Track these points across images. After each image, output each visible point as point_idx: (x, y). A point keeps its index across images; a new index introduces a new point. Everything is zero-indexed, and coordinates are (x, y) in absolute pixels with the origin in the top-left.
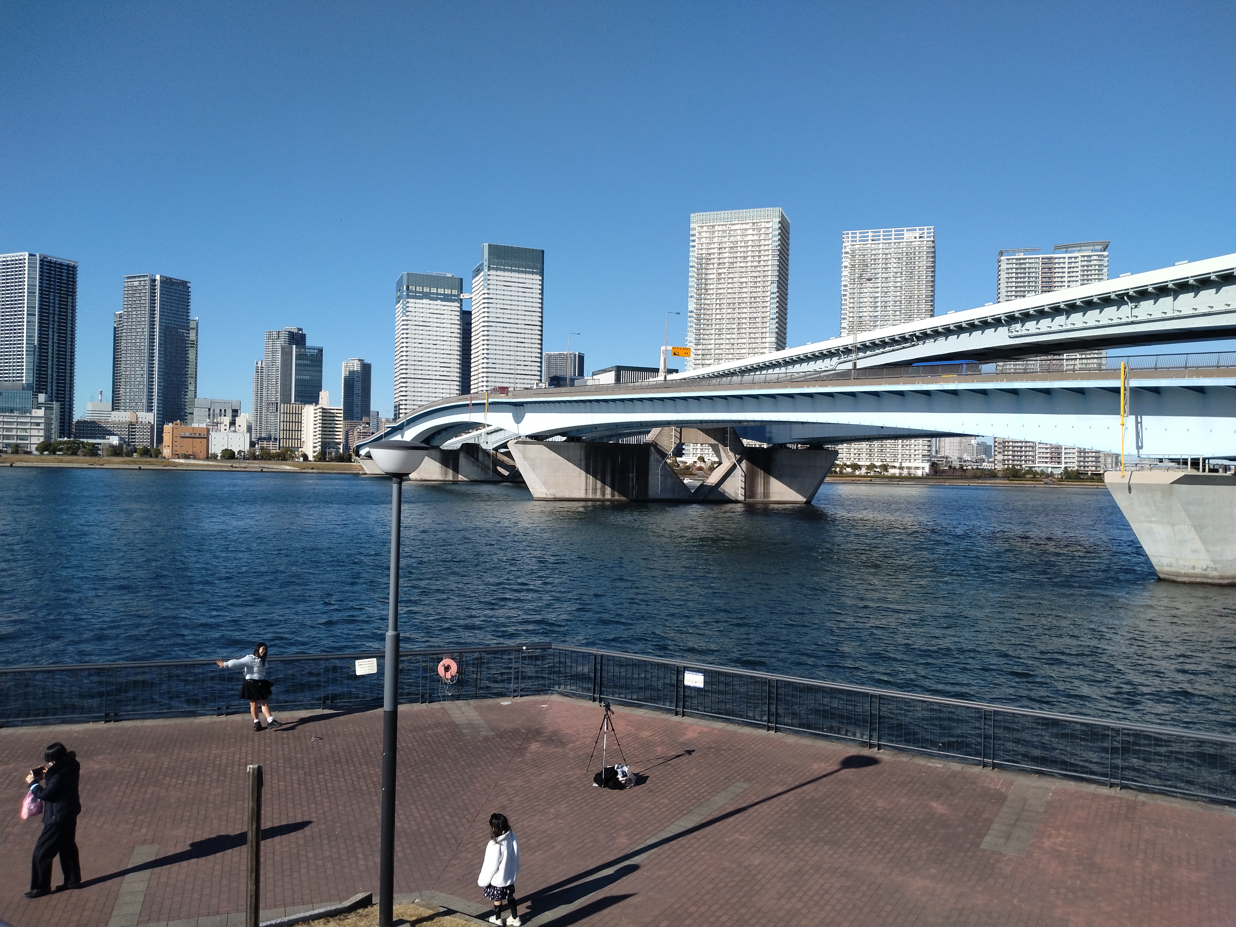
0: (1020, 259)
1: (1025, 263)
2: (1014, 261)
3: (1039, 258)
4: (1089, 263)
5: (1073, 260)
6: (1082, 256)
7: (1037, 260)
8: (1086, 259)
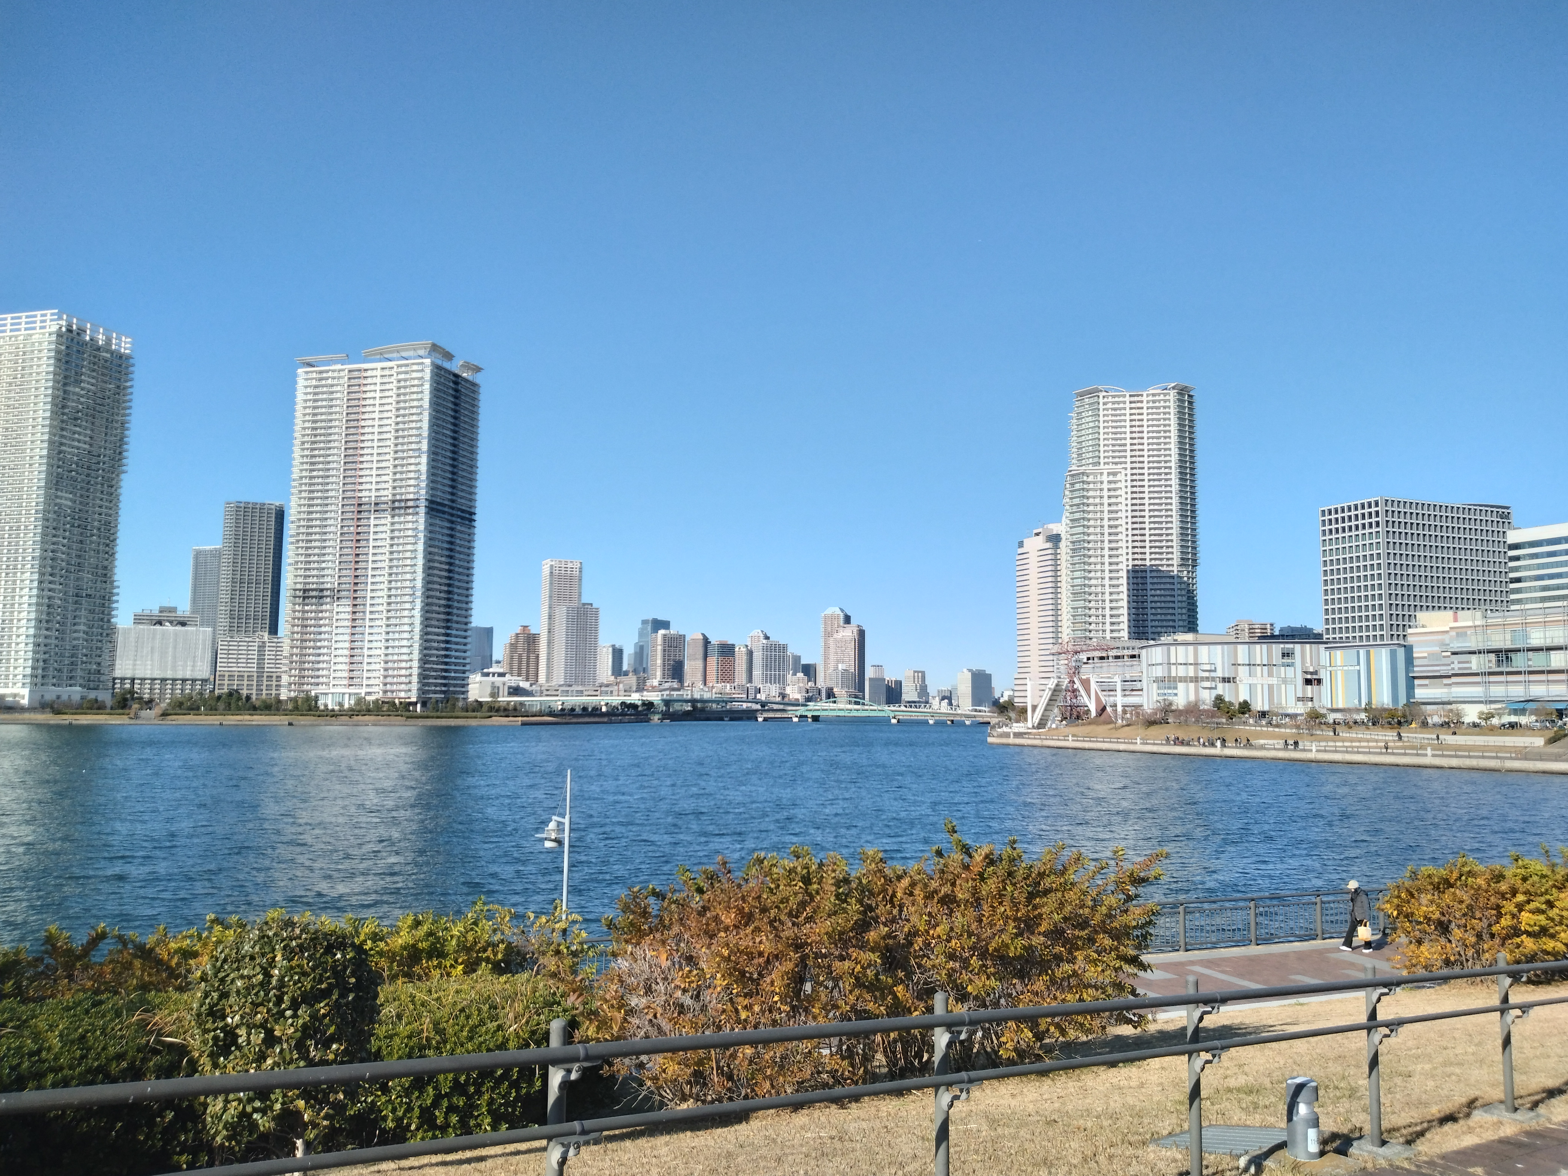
0: (321, 372)
1: (327, 379)
2: (314, 375)
3: (343, 370)
4: (408, 376)
5: (387, 372)
6: (398, 366)
7: (342, 374)
8: (403, 369)
